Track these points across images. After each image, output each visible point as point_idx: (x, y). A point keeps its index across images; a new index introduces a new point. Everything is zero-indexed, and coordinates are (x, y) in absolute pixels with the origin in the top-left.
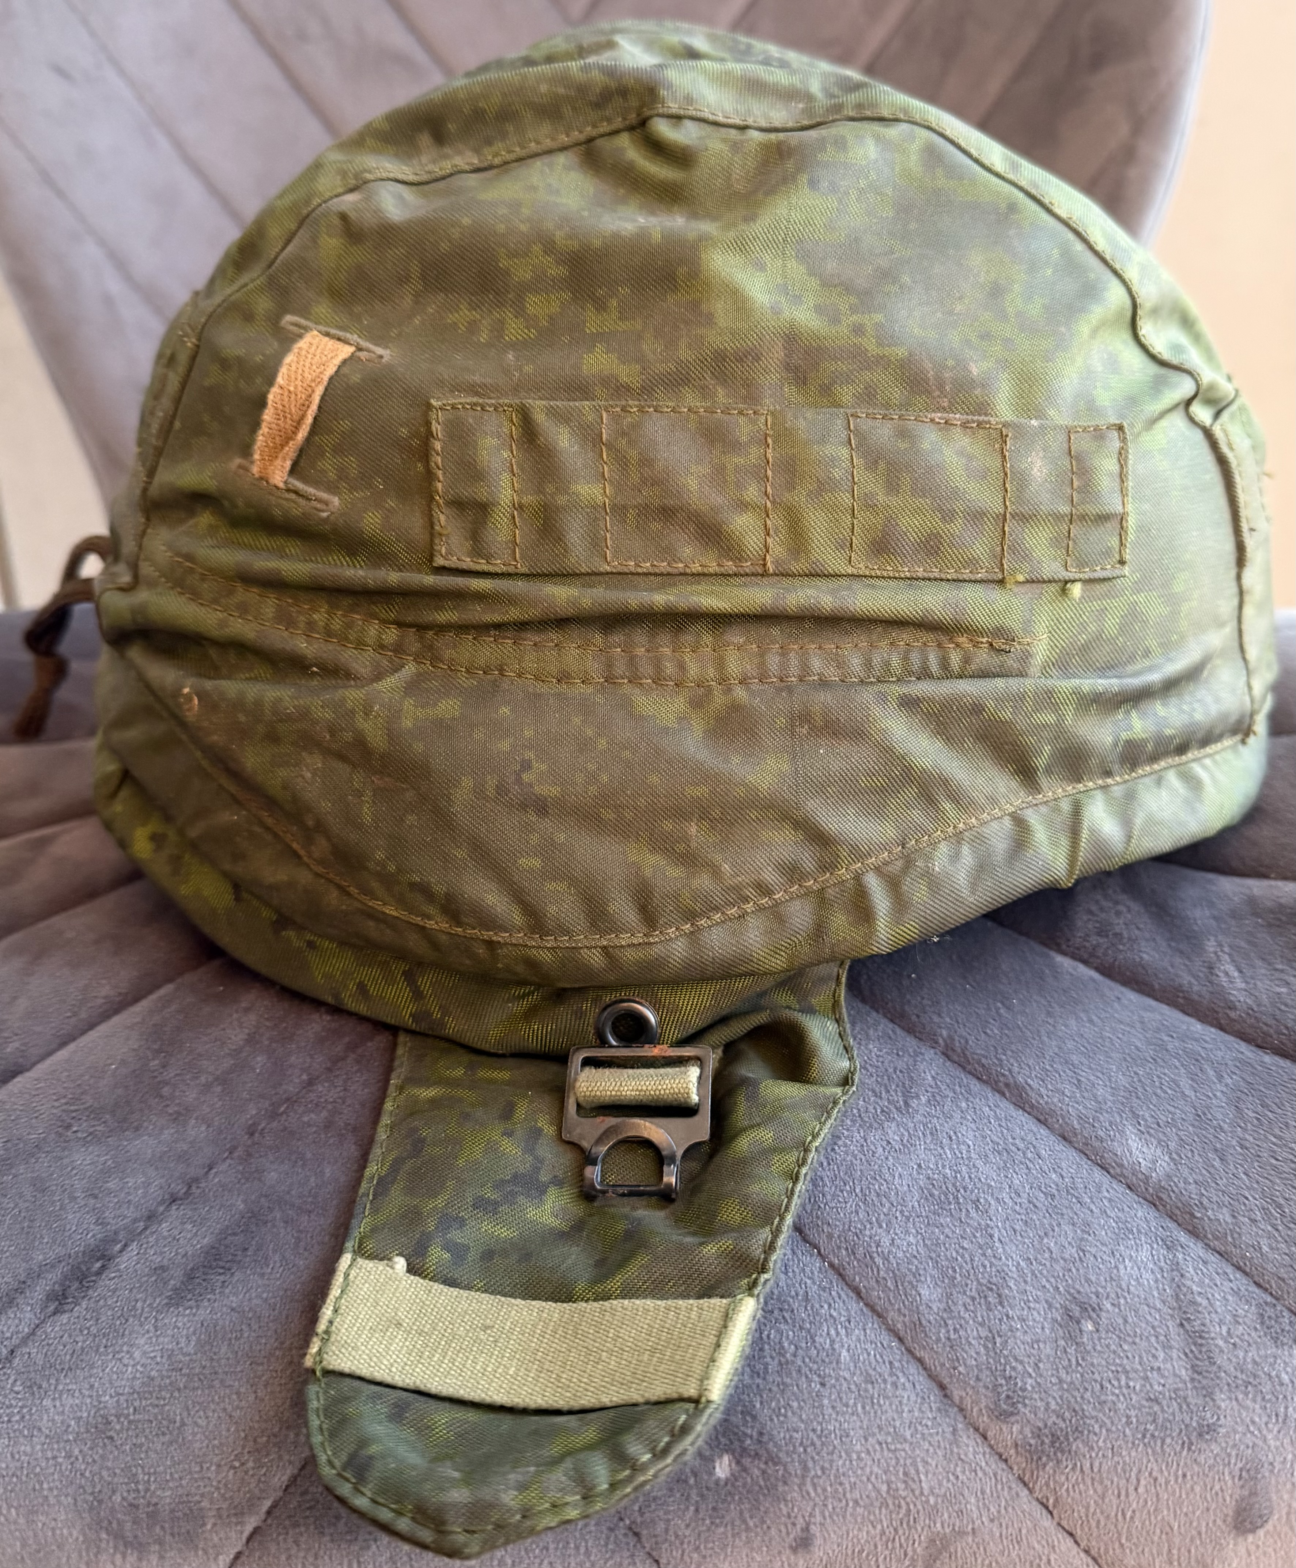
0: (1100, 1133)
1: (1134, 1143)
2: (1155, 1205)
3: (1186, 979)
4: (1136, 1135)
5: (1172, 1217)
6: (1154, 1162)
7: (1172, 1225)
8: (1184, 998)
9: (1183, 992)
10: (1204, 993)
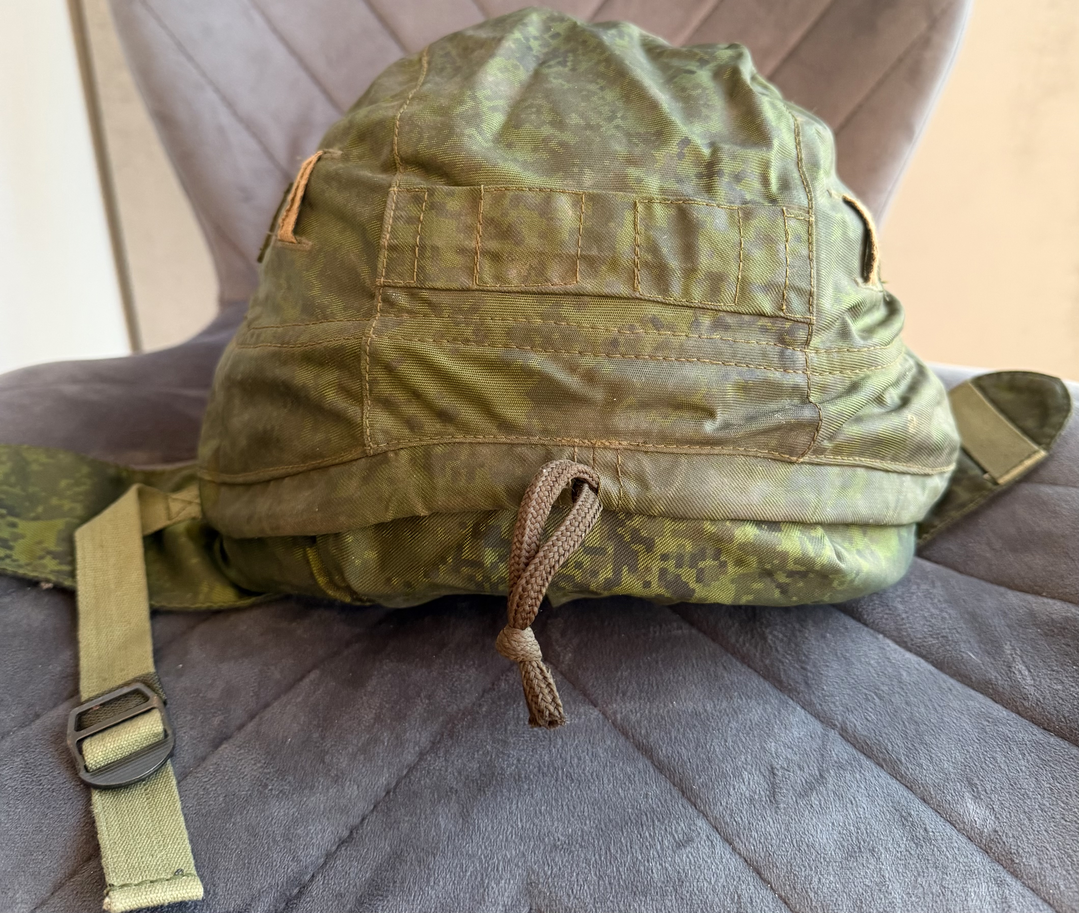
0: (948, 798)
1: (971, 805)
2: (987, 853)
3: (993, 675)
4: (972, 799)
5: (999, 861)
6: (985, 820)
7: (1000, 868)
8: (993, 689)
9: (992, 684)
10: (1006, 686)
